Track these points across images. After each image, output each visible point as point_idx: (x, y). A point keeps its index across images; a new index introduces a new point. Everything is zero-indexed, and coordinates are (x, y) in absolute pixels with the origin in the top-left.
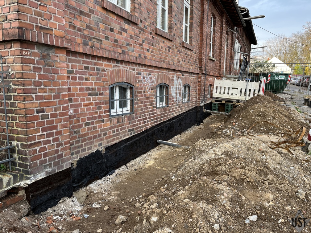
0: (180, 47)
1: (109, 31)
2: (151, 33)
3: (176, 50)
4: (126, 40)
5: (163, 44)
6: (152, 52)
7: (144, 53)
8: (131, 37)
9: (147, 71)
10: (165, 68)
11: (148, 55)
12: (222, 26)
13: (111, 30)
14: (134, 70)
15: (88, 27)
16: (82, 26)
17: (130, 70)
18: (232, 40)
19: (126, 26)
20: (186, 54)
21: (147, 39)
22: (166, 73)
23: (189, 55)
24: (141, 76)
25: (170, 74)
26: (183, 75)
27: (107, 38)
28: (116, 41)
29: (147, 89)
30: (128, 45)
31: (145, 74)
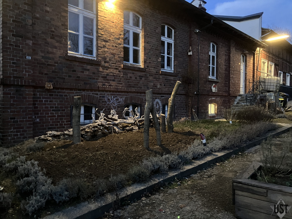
0: (157, 75)
1: (71, 72)
4: (88, 75)
6: (119, 81)
7: (108, 83)
9: (112, 95)
11: (113, 83)
13: (74, 71)
14: (97, 94)
15: (53, 72)
16: (49, 72)
17: (93, 95)
19: (89, 67)
22: (136, 95)
24: (106, 99)
25: (142, 96)
26: (162, 97)
28: (79, 77)
29: (113, 108)
30: (91, 78)
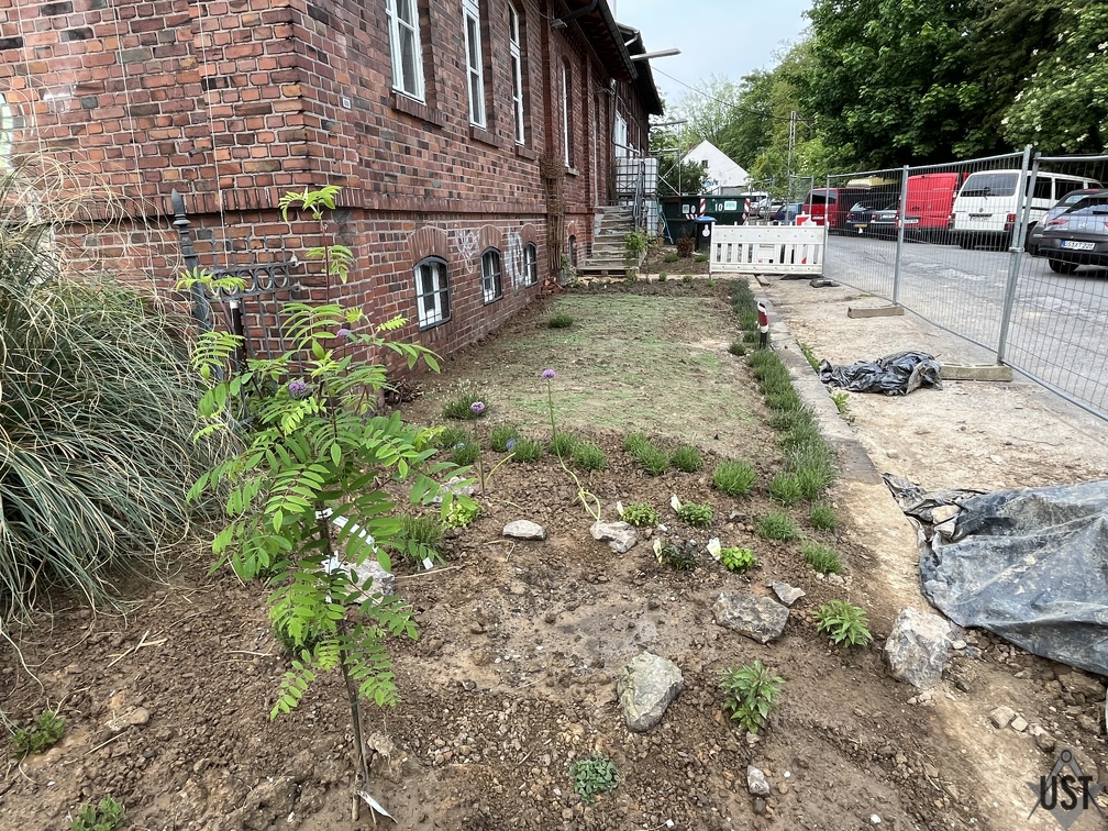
0: (511, 157)
1: (404, 155)
2: (463, 141)
3: (506, 166)
4: (429, 166)
5: (484, 159)
6: (469, 181)
7: (456, 187)
8: (435, 156)
9: (464, 225)
10: (492, 214)
11: (462, 188)
12: (584, 85)
13: (408, 151)
14: (444, 227)
15: (379, 155)
16: (370, 155)
18: (607, 113)
19: (427, 137)
20: (523, 172)
21: (459, 155)
22: (492, 223)
23: (527, 173)
24: (456, 238)
25: (500, 226)
26: (521, 223)
27: (403, 170)
28: (415, 172)
29: (467, 266)
30: (432, 175)
31: (460, 233)
